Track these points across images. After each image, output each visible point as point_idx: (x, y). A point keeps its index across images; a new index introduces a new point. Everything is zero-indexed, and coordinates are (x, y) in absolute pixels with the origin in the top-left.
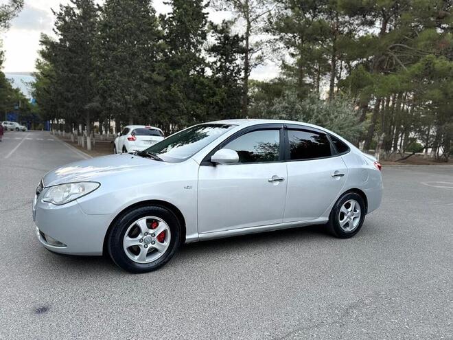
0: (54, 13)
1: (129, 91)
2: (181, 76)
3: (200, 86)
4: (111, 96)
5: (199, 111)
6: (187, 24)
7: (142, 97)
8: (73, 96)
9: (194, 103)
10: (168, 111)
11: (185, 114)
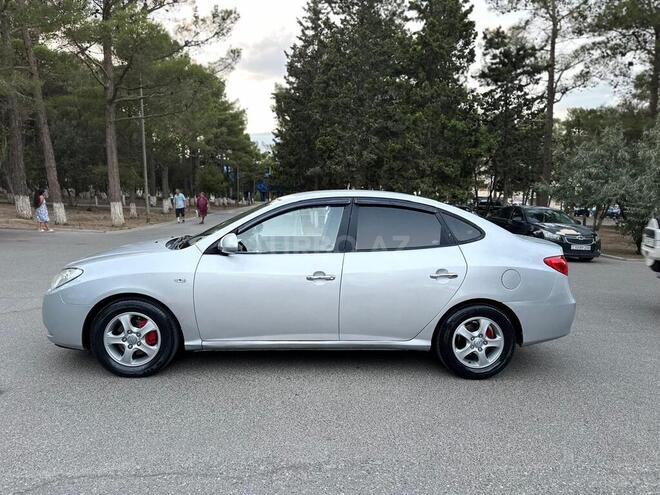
0: (287, 55)
1: (352, 149)
2: (422, 121)
3: (450, 133)
4: (330, 158)
5: (448, 171)
6: (435, 44)
7: (369, 156)
8: (296, 160)
9: (443, 158)
10: (403, 173)
11: (428, 175)
